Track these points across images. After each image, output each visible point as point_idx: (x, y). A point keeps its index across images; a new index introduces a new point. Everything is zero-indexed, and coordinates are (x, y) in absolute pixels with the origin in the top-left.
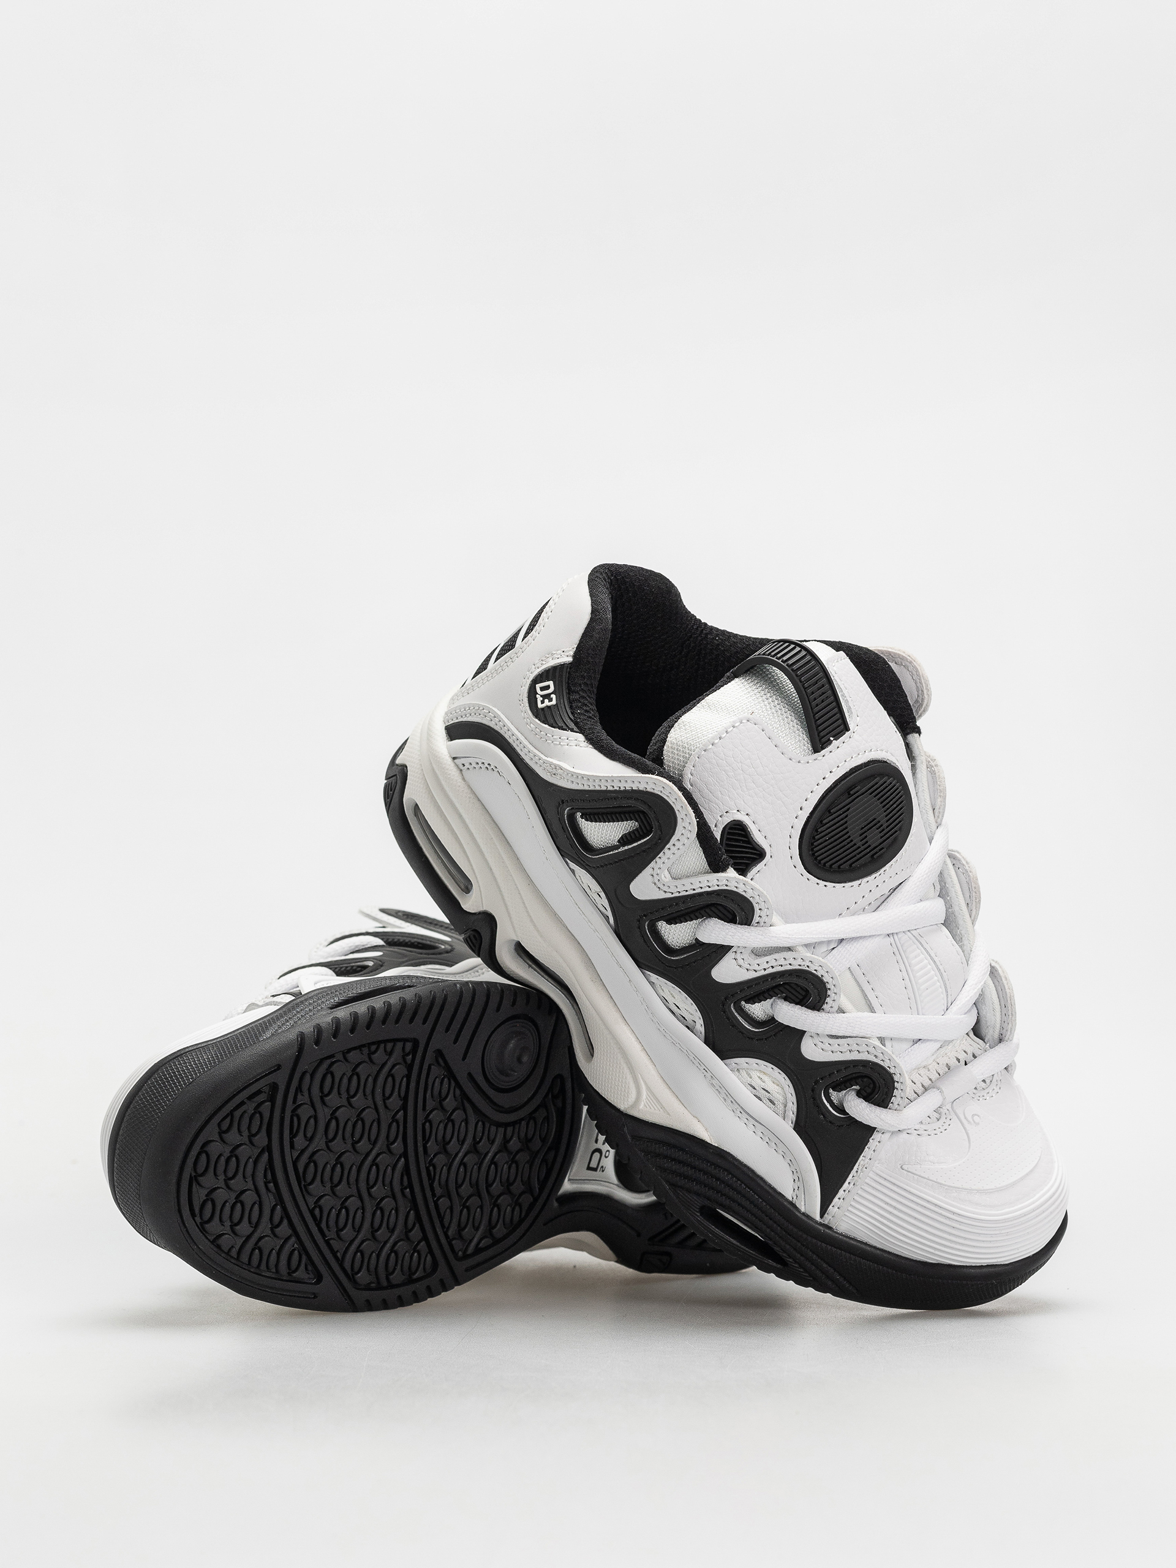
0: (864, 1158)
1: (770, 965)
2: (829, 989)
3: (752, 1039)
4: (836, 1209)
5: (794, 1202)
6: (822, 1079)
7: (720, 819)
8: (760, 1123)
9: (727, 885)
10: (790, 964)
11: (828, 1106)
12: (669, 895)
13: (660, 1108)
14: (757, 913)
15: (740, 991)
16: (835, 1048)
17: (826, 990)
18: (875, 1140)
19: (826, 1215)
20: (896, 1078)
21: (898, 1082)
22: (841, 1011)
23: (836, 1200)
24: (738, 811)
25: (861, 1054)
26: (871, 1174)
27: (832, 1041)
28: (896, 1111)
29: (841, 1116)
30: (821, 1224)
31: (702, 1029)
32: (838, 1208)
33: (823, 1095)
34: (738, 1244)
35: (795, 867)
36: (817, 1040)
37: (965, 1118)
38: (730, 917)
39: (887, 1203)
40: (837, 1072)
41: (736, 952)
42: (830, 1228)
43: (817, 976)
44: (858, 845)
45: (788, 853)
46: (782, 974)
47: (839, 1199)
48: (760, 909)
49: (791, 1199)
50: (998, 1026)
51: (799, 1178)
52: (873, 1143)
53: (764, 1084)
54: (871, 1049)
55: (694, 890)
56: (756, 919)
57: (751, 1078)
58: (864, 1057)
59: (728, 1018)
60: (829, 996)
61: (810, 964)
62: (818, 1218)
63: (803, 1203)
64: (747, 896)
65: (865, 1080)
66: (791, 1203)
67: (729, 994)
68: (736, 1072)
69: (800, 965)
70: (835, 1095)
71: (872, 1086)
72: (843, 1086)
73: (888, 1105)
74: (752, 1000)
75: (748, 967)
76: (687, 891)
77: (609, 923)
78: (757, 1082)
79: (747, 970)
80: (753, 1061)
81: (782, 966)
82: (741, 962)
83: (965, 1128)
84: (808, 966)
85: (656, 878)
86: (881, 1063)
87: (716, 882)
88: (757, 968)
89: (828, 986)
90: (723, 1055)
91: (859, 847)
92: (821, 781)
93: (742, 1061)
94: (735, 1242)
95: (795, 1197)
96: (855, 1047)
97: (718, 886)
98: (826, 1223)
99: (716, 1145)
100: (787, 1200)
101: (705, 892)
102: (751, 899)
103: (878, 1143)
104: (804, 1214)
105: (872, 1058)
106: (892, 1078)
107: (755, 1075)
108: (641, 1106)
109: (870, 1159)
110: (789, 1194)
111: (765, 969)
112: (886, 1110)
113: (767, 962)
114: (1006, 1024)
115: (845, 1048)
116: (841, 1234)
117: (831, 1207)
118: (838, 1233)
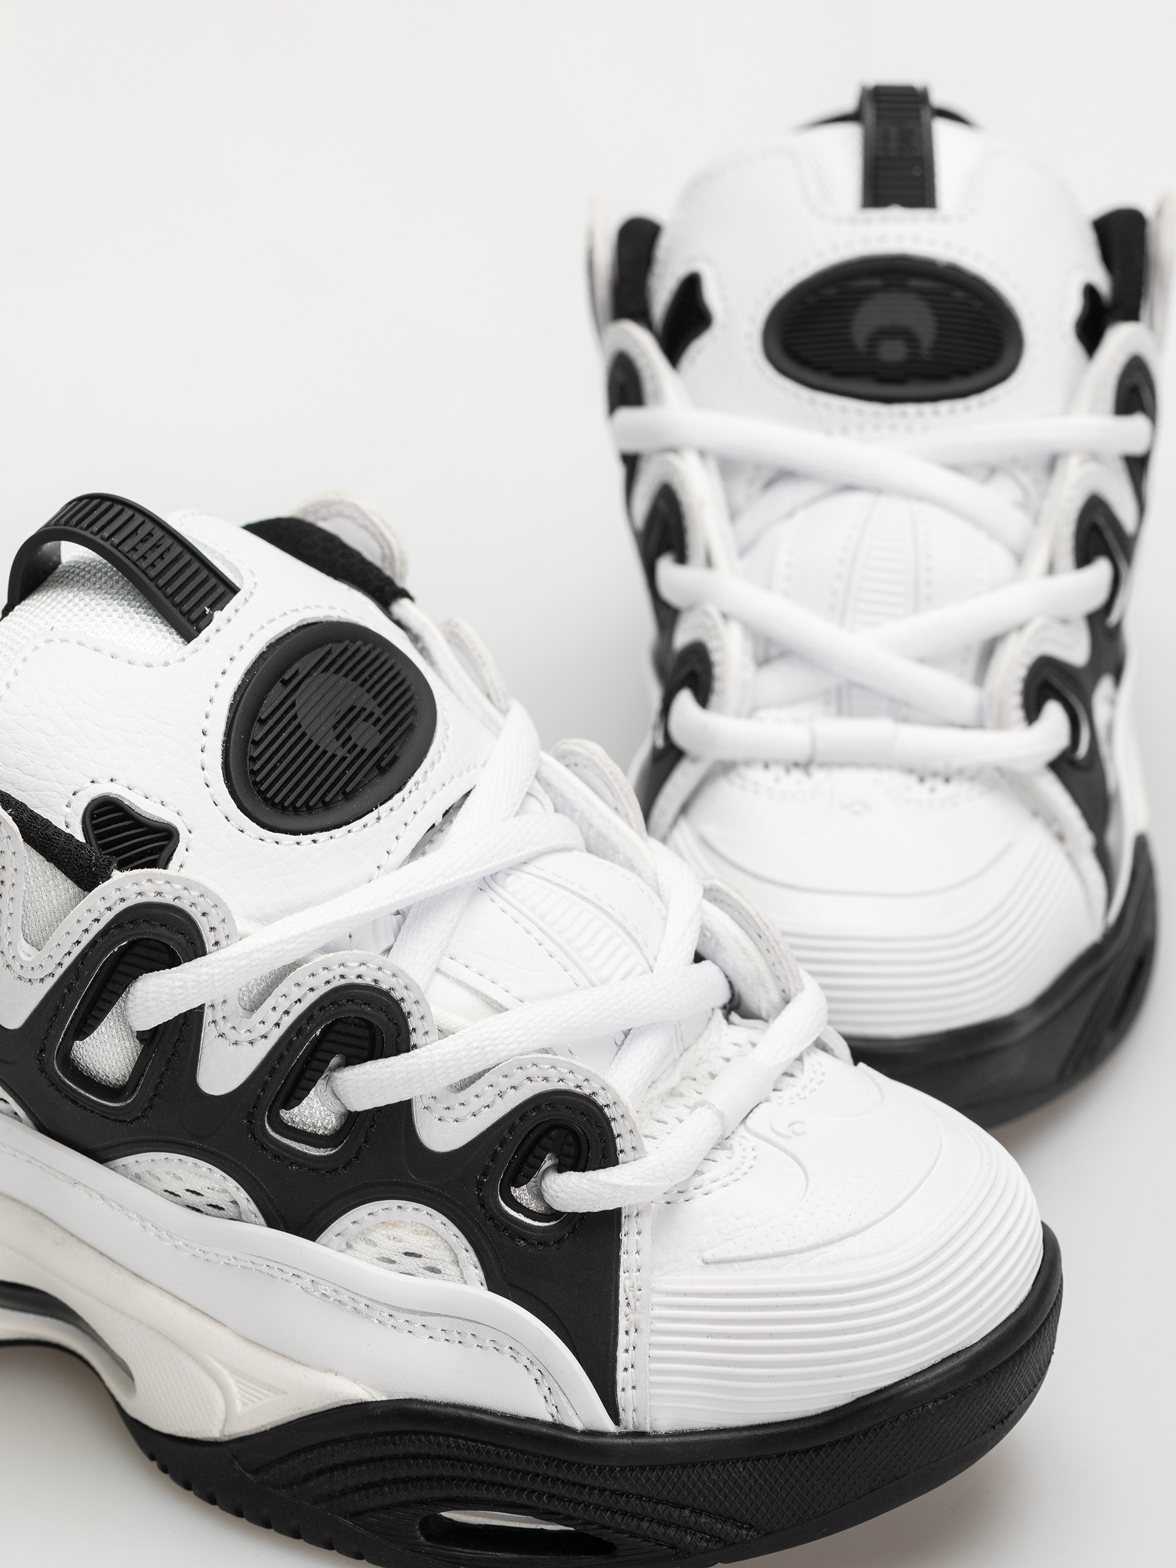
0: (627, 1274)
1: (280, 1011)
2: (402, 999)
3: (335, 1170)
4: (630, 1391)
5: (558, 1422)
6: (484, 1175)
7: (68, 810)
8: (431, 1314)
9: (123, 900)
10: (312, 990)
11: (521, 1217)
12: (50, 982)
13: (267, 1392)
14: (203, 924)
15: (263, 1090)
16: (475, 1104)
17: (396, 1004)
18: (631, 1233)
19: (622, 1415)
20: (601, 1100)
21: (607, 1106)
22: (443, 1033)
23: (620, 1375)
24: (93, 782)
25: (520, 1090)
26: (657, 1299)
27: (462, 1096)
28: (637, 1162)
29: (552, 1223)
30: (622, 1435)
31: (252, 1207)
32: (634, 1387)
33: (503, 1204)
34: (515, 1556)
35: (242, 831)
36: (439, 1109)
37: (778, 1134)
38: (166, 957)
39: (710, 1335)
40: (501, 1146)
41: (214, 1022)
42: (643, 1434)
43: (367, 987)
44: (340, 755)
45: (217, 813)
46: (308, 1016)
47: (626, 1369)
48: (204, 914)
49: (550, 1419)
50: (767, 976)
51: (544, 1374)
52: (628, 1242)
53: (401, 1245)
54: (532, 1071)
55: (78, 942)
56: (209, 938)
57: (375, 1245)
58: (528, 1091)
59: (276, 1157)
60: (409, 1013)
61: (342, 970)
62: (609, 1426)
63: (571, 1413)
64: (168, 899)
65: (554, 1133)
66: (554, 1425)
67: (249, 1108)
68: (348, 1251)
69: (328, 982)
70: (522, 1194)
71: (570, 1139)
72: (526, 1168)
73: (617, 1158)
74: (294, 1095)
75: (250, 1037)
76: (69, 953)
77: (20, 1120)
78: (391, 1248)
79: (251, 1043)
80: (360, 1213)
81: (300, 1000)
82: (232, 1035)
83: (786, 1151)
84: (342, 977)
85: (16, 966)
86: (561, 1086)
87: (102, 905)
88: (263, 1030)
89: (397, 995)
90: (311, 1229)
91: (344, 759)
92: (221, 679)
93: (344, 1223)
94: (506, 1556)
95: (554, 1411)
96: (504, 1084)
97: (109, 909)
98: (631, 1428)
99: (384, 1398)
100: (544, 1424)
101: (96, 936)
102: (177, 903)
103: (637, 1237)
104: (584, 1433)
105: (541, 1087)
106: (594, 1103)
107: (378, 1236)
108: (239, 1408)
109: (639, 1270)
110: (542, 1412)
111: (277, 1025)
112: (619, 1166)
113: (274, 1008)
114: (778, 966)
115: (490, 1095)
116: (667, 1435)
117: (619, 1393)
118: (661, 1436)
